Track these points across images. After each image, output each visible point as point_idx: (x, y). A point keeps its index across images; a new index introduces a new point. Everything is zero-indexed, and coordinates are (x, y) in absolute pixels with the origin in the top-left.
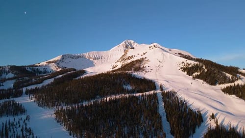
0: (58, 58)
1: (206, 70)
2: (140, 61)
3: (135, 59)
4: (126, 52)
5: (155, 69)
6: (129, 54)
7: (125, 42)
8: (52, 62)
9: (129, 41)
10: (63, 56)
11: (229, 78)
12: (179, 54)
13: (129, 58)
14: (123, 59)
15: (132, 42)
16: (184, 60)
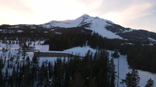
1: (114, 28)
2: (89, 24)
3: (87, 23)
4: (84, 20)
5: (94, 27)
6: (85, 21)
11: (120, 31)
12: (107, 22)
13: (84, 23)
14: (82, 23)
16: (107, 24)
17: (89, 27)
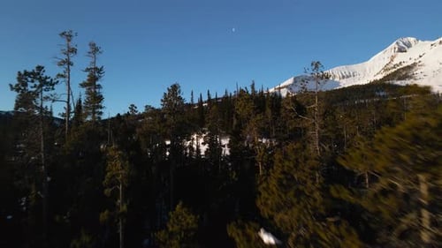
0: (290, 81)
2: (409, 67)
3: (404, 65)
4: (393, 58)
5: (431, 74)
6: (396, 61)
7: (397, 43)
8: (283, 88)
9: (405, 40)
10: (295, 79)
13: (394, 67)
14: (386, 69)
15: (412, 40)
17: (410, 77)
